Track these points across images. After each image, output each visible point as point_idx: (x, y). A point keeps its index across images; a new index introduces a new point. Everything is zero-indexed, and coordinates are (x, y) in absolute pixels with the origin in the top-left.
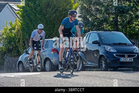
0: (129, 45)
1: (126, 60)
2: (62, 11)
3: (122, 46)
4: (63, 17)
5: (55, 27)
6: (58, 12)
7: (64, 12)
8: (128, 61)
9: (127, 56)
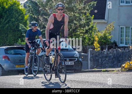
0: (71, 51)
1: (68, 63)
2: (14, 21)
3: (64, 51)
4: (15, 27)
5: (9, 36)
6: (11, 22)
7: (16, 23)
8: (69, 64)
9: (69, 60)
